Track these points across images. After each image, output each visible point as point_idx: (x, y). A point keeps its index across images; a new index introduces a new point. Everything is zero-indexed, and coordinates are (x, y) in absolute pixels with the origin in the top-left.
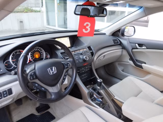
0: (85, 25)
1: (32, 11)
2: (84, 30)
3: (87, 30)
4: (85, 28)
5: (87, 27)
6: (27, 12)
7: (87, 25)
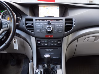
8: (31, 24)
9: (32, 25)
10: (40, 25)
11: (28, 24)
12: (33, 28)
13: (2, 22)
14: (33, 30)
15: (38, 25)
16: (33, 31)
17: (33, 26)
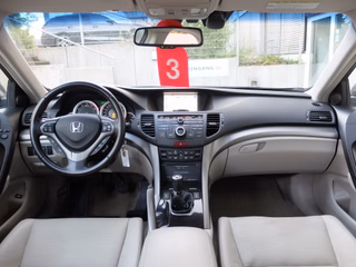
0: (168, 64)
1: (280, 62)
2: (168, 74)
3: (173, 73)
4: (169, 69)
5: (174, 69)
6: (268, 64)
7: (173, 64)
9: (152, 125)
11: (146, 124)
13: (103, 121)
14: (154, 133)
15: (162, 126)
16: (153, 136)
17: (154, 128)
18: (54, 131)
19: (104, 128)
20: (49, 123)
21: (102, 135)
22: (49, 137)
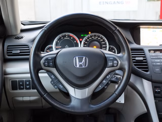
8: (142, 58)
9: (144, 60)
10: (159, 61)
11: (137, 59)
12: (147, 65)
13: (106, 56)
14: (147, 68)
15: (156, 61)
16: (147, 71)
17: (146, 62)
18: (55, 66)
19: (110, 64)
20: (50, 57)
21: (107, 70)
22: (48, 72)
